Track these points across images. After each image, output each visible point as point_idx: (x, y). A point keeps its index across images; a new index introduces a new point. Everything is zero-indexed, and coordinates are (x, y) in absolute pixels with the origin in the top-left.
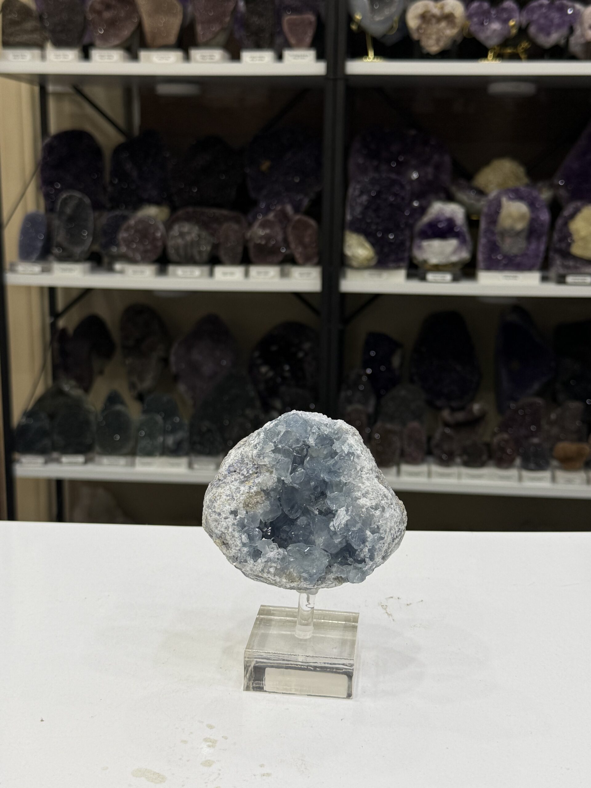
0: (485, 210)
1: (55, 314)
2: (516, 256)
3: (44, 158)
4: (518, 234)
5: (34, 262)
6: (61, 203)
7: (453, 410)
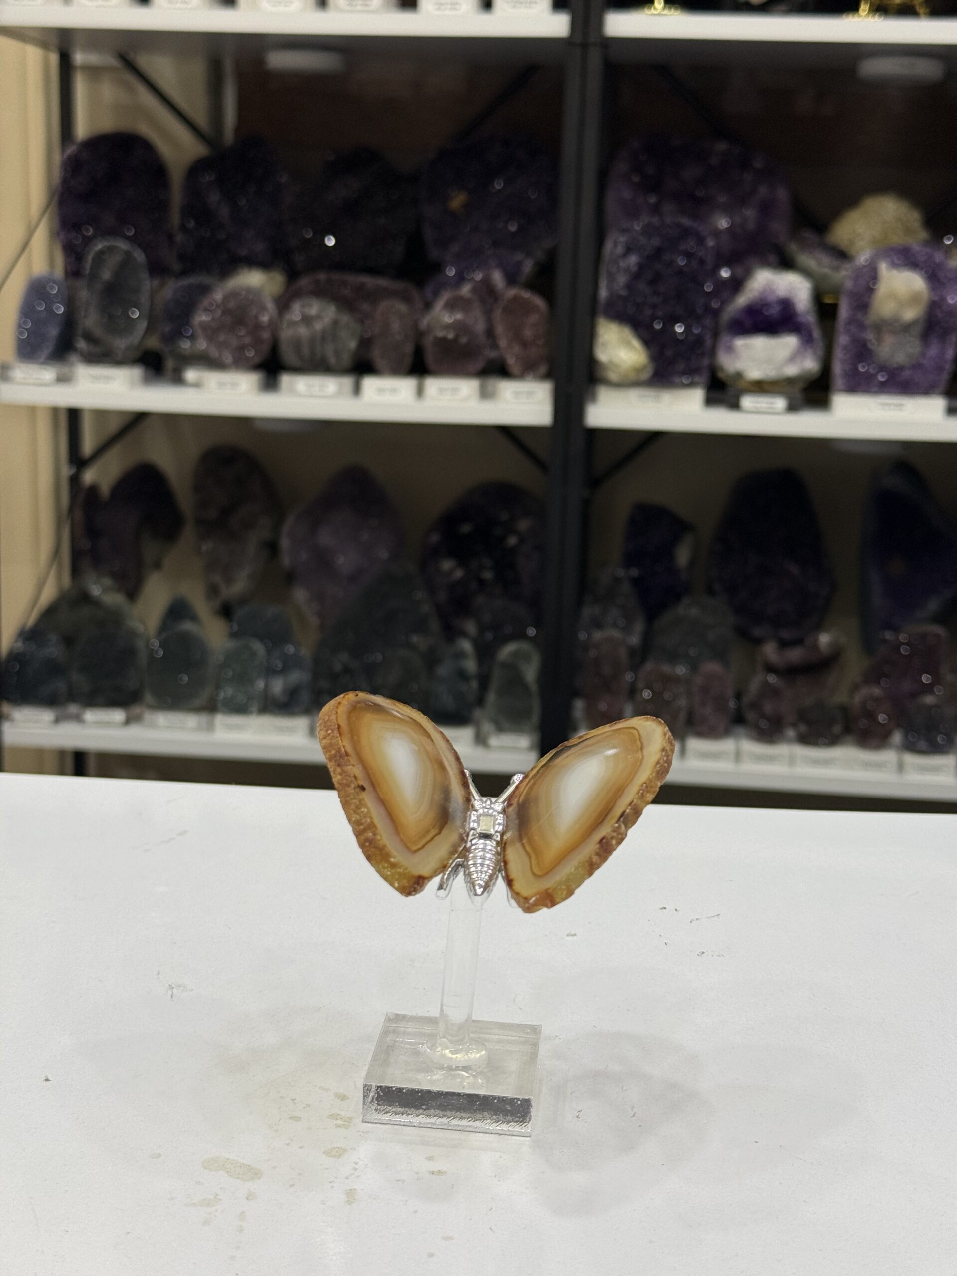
0: (849, 284)
1: (78, 461)
2: (901, 368)
3: (65, 182)
4: (906, 328)
5: (45, 363)
6: (93, 260)
7: (784, 645)
